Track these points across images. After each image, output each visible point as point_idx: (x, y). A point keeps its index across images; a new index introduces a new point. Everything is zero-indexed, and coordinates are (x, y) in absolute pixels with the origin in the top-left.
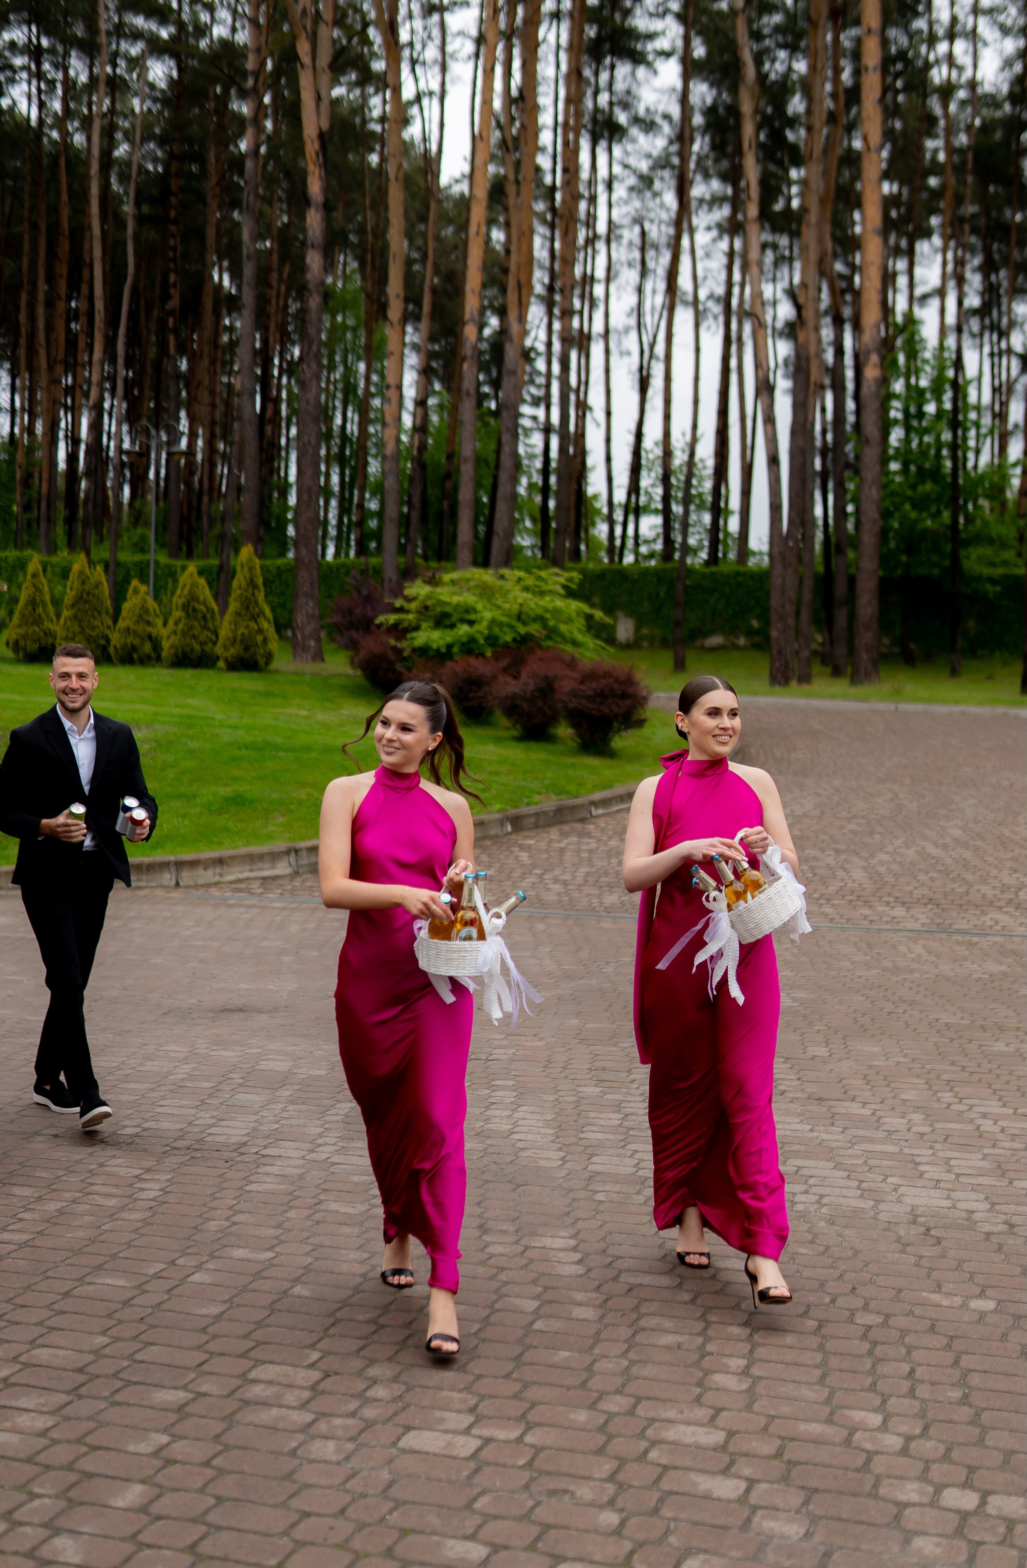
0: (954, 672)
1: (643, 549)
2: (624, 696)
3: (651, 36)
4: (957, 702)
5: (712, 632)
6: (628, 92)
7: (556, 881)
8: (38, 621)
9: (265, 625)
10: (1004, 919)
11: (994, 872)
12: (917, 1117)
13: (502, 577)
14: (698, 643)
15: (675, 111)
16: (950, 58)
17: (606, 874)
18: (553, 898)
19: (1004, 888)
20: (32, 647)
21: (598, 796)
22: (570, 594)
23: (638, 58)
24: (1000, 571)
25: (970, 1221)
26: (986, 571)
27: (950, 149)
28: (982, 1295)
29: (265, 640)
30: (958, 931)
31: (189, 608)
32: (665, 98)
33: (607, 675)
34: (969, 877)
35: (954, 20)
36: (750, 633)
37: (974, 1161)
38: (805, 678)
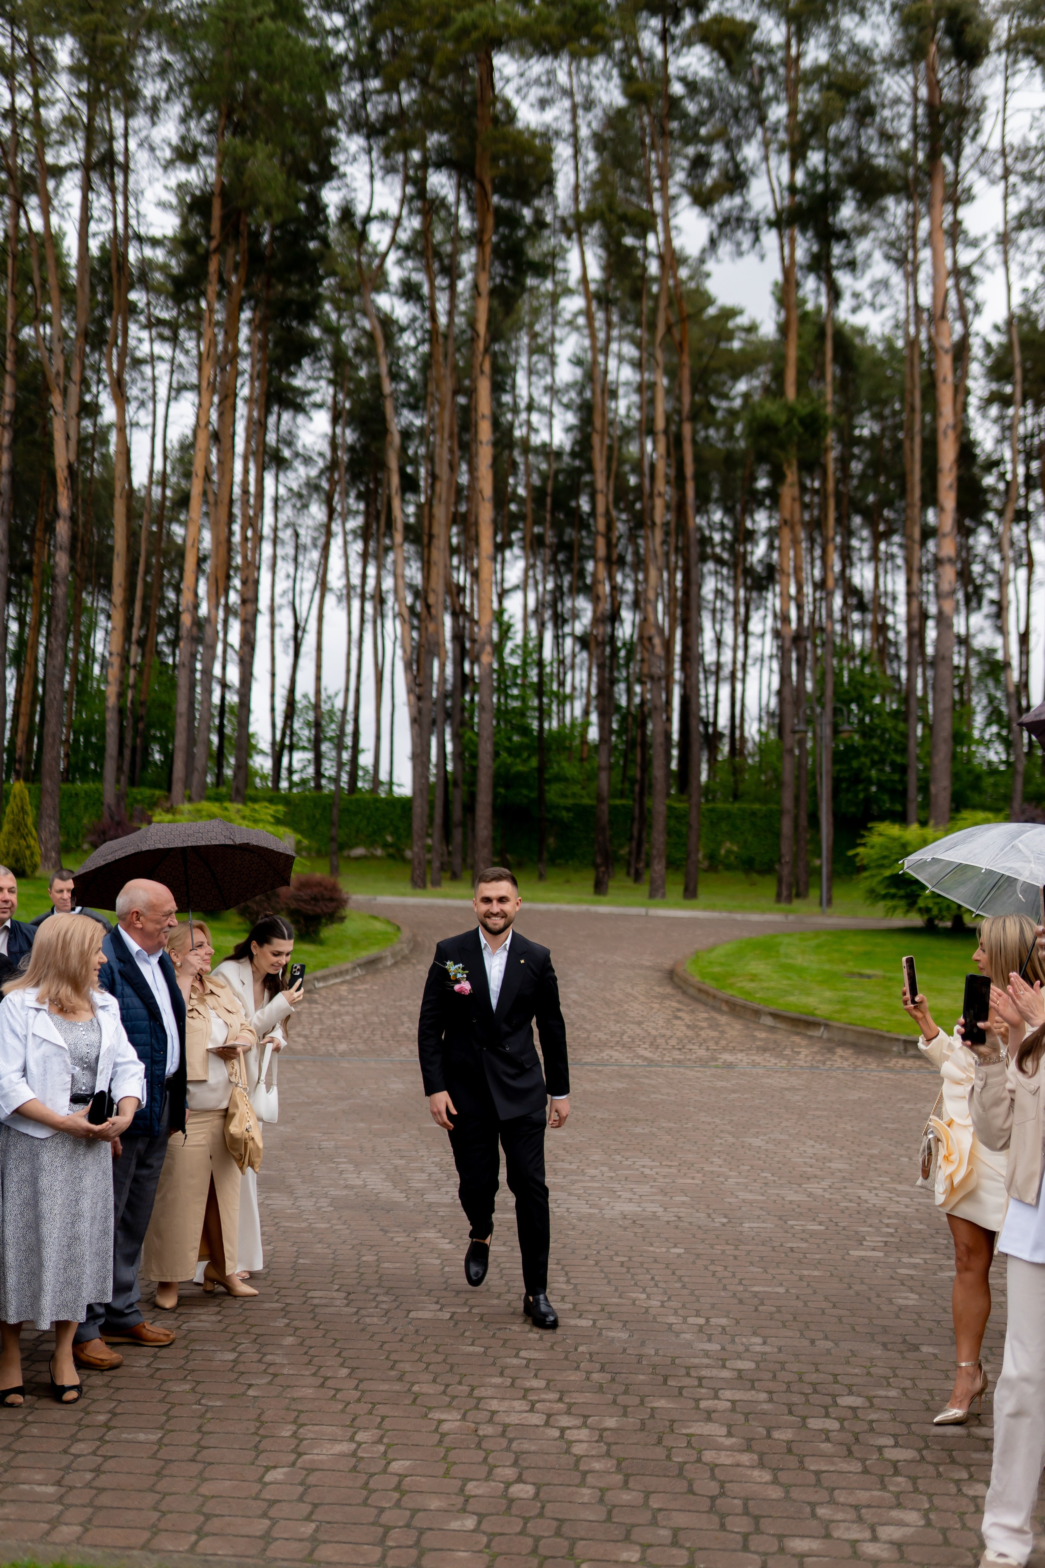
0: (541, 877)
1: (296, 778)
2: (332, 899)
3: (308, 393)
4: (552, 901)
5: (356, 845)
6: (290, 432)
7: (299, 1035)
9: (32, 842)
10: (616, 1055)
11: (604, 1023)
12: (605, 1169)
13: (226, 809)
14: (345, 853)
15: (325, 448)
16: (529, 423)
17: (335, 1030)
18: (300, 1047)
19: (613, 1034)
21: (319, 973)
22: (278, 822)
23: (299, 409)
24: (570, 802)
25: (655, 1216)
26: (563, 802)
27: (528, 486)
28: (675, 1246)
29: (32, 854)
30: (586, 1063)
32: (320, 441)
33: (319, 884)
34: (587, 1026)
35: (531, 398)
36: (386, 845)
37: (645, 1189)
38: (436, 883)
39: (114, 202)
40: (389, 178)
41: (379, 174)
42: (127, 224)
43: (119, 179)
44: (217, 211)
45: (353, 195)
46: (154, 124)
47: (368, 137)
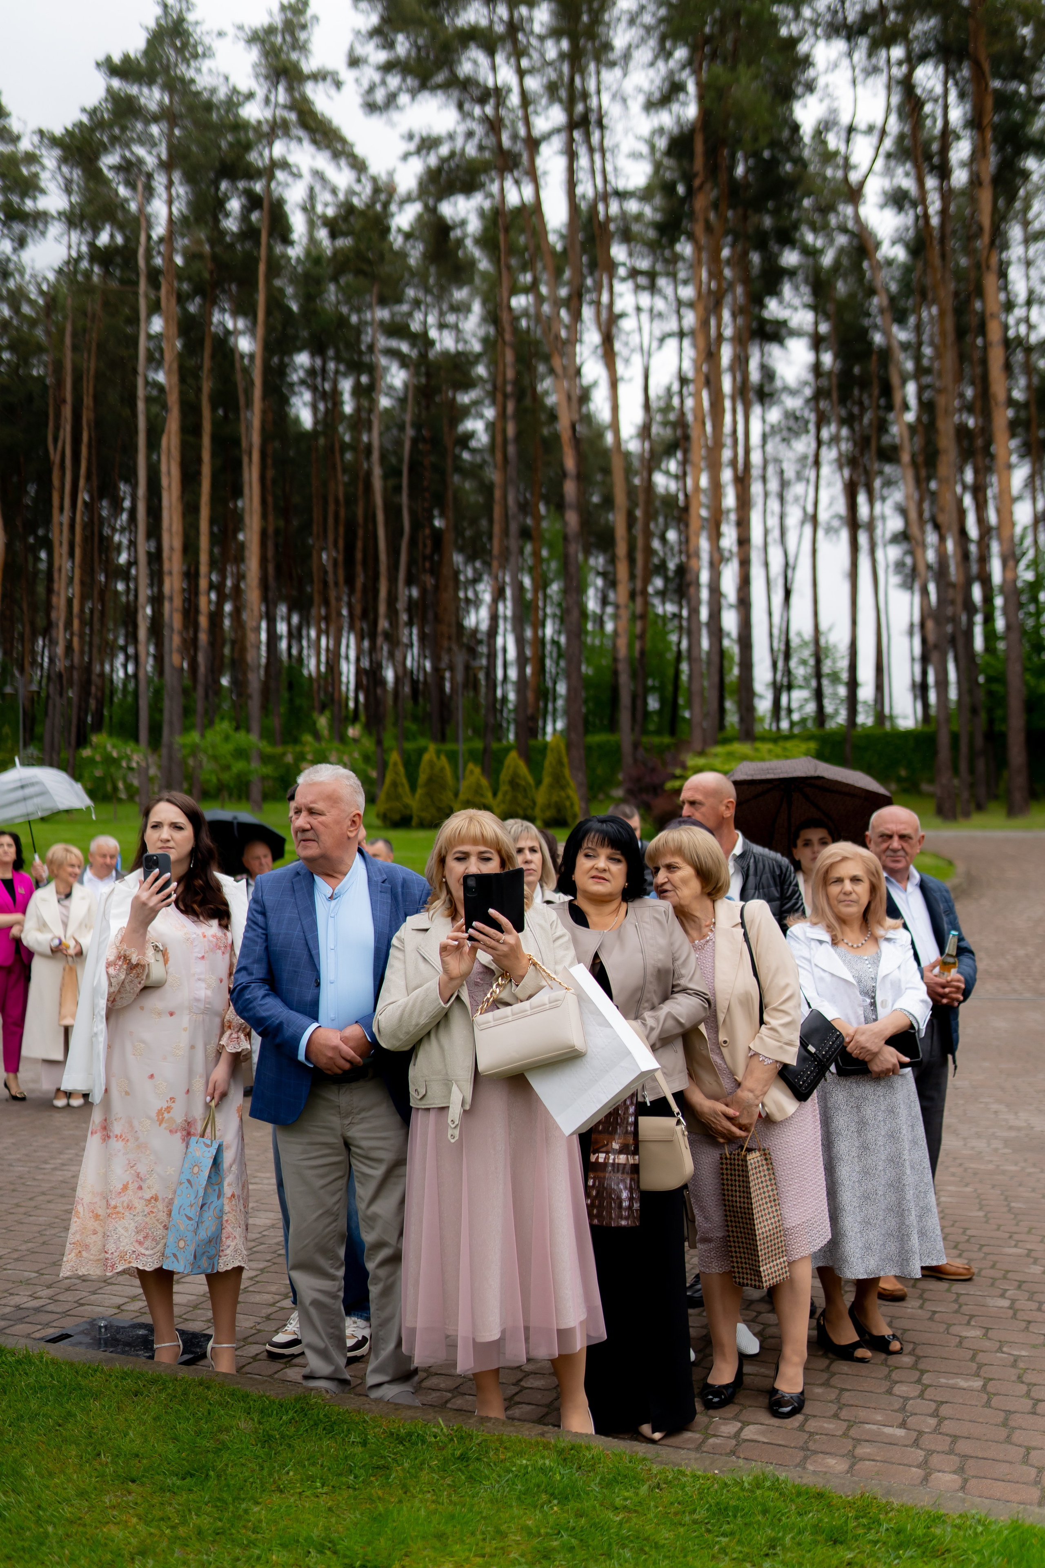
1: (796, 717)
8: (398, 797)
9: (571, 793)
15: (808, 377)
20: (396, 817)
29: (572, 804)
31: (514, 784)
32: (802, 371)
35: (1031, 292)
36: (899, 780)
39: (592, 161)
40: (871, 81)
41: (860, 77)
42: (605, 181)
43: (595, 138)
44: (699, 147)
45: (836, 104)
46: (625, 75)
47: (849, 39)
